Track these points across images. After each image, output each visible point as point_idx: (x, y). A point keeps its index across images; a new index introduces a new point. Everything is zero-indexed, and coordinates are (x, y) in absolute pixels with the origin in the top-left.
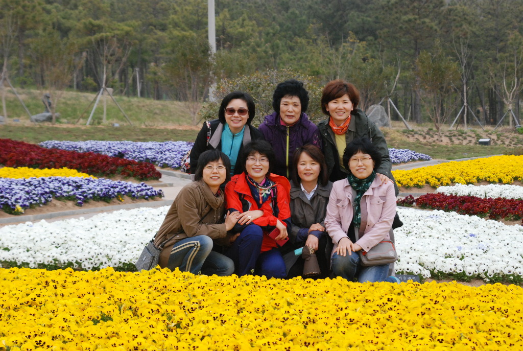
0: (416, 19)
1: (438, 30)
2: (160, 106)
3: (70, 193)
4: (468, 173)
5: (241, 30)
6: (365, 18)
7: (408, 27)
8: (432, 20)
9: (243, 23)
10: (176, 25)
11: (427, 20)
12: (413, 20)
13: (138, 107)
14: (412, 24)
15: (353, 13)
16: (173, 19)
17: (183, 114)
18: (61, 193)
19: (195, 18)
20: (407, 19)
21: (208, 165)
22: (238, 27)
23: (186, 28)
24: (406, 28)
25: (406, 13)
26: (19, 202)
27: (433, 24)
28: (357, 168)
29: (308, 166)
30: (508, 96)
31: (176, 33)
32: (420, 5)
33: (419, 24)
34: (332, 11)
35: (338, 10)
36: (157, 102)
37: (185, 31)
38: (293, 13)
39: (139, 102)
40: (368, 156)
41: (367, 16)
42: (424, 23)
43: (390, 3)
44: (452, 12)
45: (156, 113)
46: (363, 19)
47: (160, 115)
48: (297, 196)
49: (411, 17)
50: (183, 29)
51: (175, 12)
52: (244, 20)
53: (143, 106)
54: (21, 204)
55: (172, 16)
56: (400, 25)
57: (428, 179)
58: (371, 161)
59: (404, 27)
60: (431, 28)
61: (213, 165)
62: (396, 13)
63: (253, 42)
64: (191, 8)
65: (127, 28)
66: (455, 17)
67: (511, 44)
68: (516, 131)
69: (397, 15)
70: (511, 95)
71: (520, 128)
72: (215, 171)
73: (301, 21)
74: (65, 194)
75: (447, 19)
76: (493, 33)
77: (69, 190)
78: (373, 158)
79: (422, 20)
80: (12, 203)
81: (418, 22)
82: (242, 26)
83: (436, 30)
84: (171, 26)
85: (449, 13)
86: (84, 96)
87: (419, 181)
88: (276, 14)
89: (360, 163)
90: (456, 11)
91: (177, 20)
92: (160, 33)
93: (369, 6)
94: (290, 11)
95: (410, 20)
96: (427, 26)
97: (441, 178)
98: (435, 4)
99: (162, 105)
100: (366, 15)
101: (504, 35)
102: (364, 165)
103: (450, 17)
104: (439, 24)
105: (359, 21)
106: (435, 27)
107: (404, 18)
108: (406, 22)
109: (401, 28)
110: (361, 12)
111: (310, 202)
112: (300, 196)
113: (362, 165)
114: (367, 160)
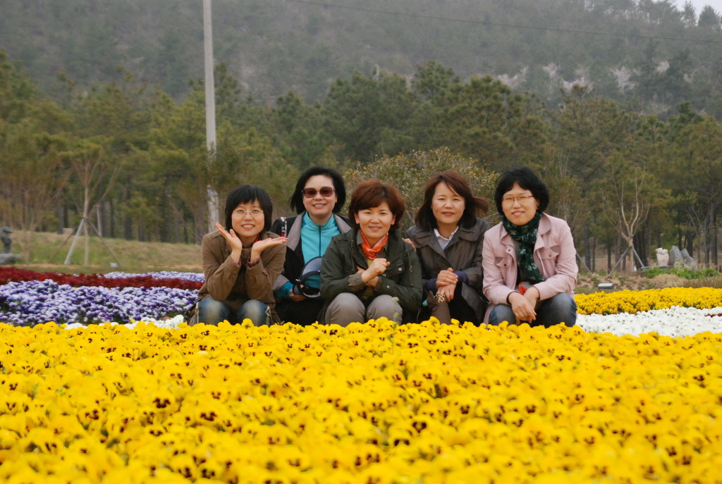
0: (485, 133)
1: (514, 147)
2: (146, 249)
3: (184, 308)
4: (671, 298)
5: (249, 148)
6: (403, 137)
7: (475, 143)
8: (506, 134)
9: (250, 140)
10: (160, 142)
11: (499, 134)
12: (482, 134)
13: (116, 250)
14: (480, 140)
15: (387, 131)
16: (156, 134)
17: (178, 260)
18: (174, 308)
19: (185, 132)
20: (473, 133)
21: (239, 209)
22: (245, 144)
23: (174, 146)
24: (472, 144)
25: (470, 125)
26: (132, 315)
27: (508, 139)
28: (513, 211)
29: (449, 203)
30: (628, 228)
31: (160, 152)
32: (489, 115)
33: (489, 139)
34: (357, 128)
35: (365, 128)
36: (142, 244)
37: (173, 149)
38: (300, 133)
39: (117, 244)
40: (528, 193)
41: (406, 135)
42: (496, 138)
43: (449, 112)
44: (532, 124)
45: (141, 259)
46: (400, 138)
47: (146, 260)
48: (426, 244)
49: (476, 129)
50: (170, 147)
51: (159, 125)
52: (251, 135)
53: (124, 249)
54: (135, 316)
55: (153, 130)
56: (464, 141)
57: (619, 305)
58: (532, 200)
59: (469, 143)
60: (506, 144)
62: (458, 124)
63: (270, 162)
64: (179, 119)
65: (94, 146)
66: (536, 131)
67: (610, 166)
68: (642, 275)
69: (460, 128)
70: (632, 227)
71: (647, 270)
72: (248, 217)
73: (311, 143)
74: (178, 309)
75: (525, 133)
76: (577, 156)
77: (183, 304)
78: (535, 195)
79: (493, 134)
80: (124, 314)
81: (488, 136)
82: (250, 144)
83: (511, 148)
84: (154, 143)
85: (527, 125)
86: (41, 236)
87: (609, 308)
88: (276, 134)
89: (517, 204)
90: (536, 124)
91: (161, 135)
92: (139, 153)
93: (407, 122)
94: (295, 130)
95: (477, 135)
96: (500, 142)
97: (637, 304)
98: (509, 113)
99: (149, 247)
100: (404, 132)
101: (591, 157)
102: (522, 206)
103: (530, 131)
104: (515, 139)
105: (395, 140)
106: (511, 144)
107: (468, 131)
108: (472, 136)
109: (465, 145)
110: (396, 128)
111: (445, 251)
112: (431, 245)
113: (519, 206)
114: (527, 200)
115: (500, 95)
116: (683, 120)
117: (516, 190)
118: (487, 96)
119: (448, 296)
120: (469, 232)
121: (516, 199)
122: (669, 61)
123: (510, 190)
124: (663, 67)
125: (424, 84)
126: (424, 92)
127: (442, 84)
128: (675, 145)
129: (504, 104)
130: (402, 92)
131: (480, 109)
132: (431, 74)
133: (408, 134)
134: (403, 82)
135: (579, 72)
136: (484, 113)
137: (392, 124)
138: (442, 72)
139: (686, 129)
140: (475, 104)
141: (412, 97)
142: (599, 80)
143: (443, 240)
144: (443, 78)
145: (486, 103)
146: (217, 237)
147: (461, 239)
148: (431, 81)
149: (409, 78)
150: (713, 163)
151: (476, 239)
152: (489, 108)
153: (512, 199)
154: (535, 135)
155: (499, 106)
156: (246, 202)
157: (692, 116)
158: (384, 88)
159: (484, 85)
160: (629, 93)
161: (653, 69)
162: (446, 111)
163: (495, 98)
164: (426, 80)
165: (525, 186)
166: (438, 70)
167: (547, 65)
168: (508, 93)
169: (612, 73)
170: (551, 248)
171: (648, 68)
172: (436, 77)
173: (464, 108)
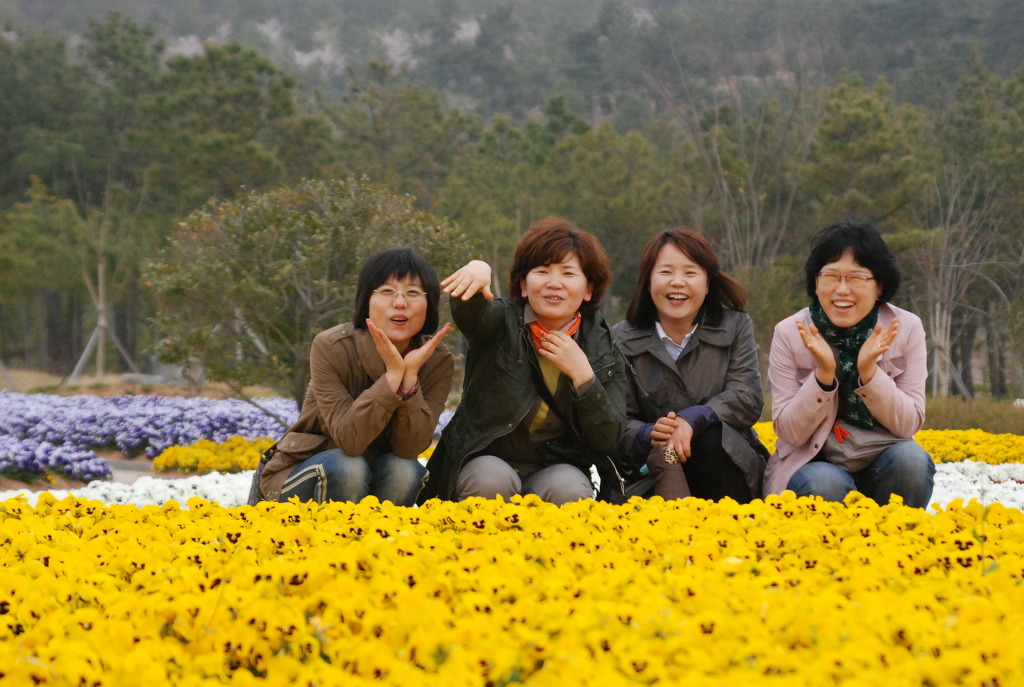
0: (231, 142)
1: (282, 167)
6: (66, 145)
7: (214, 159)
8: (267, 144)
11: (257, 145)
12: (226, 144)
14: (223, 154)
15: (35, 133)
20: (209, 141)
21: (385, 287)
24: (208, 162)
25: (205, 128)
27: (271, 154)
28: (835, 297)
29: (678, 278)
32: (237, 110)
33: (239, 154)
40: (866, 273)
41: (69, 141)
42: (251, 151)
44: (312, 128)
46: (60, 147)
48: (643, 350)
49: (215, 135)
56: (194, 156)
58: (872, 284)
59: (203, 159)
60: (268, 163)
61: (396, 288)
62: (183, 126)
72: (400, 301)
75: (300, 144)
78: (877, 277)
79: (246, 144)
81: (238, 148)
83: (278, 170)
85: (303, 130)
89: (843, 287)
90: (320, 127)
93: (71, 117)
95: (218, 145)
96: (259, 159)
98: (273, 108)
100: (67, 136)
102: (852, 293)
103: (309, 140)
104: (282, 153)
105: (51, 150)
106: (277, 162)
107: (201, 138)
108: (209, 148)
109: (196, 162)
110: (51, 129)
111: (676, 363)
112: (652, 351)
113: (848, 292)
114: (862, 283)
115: (255, 75)
116: (554, 127)
117: (845, 264)
118: (233, 77)
119: (681, 452)
120: (715, 331)
121: (843, 279)
122: (479, 21)
123: (834, 260)
124: (468, 31)
125: (102, 52)
126: (101, 66)
127: (134, 52)
128: (545, 171)
129: (264, 92)
130: (58, 64)
131: (220, 101)
132: (114, 33)
133: (74, 140)
134: (60, 47)
135: (320, 35)
136: (228, 107)
137: (42, 121)
138: (134, 31)
139: (561, 144)
140: (212, 90)
141: (80, 73)
142: (357, 51)
143: (672, 343)
144: (136, 42)
145: (232, 89)
146: (340, 340)
147: (704, 344)
148: (115, 47)
149: (75, 41)
150: (612, 202)
151: (730, 344)
152: (237, 98)
153: (837, 277)
154: (319, 147)
155: (255, 95)
156: (401, 277)
157: (568, 120)
158: (26, 56)
159: (228, 57)
160: (413, 77)
161: (452, 35)
162: (161, 101)
163: (249, 80)
164: (106, 45)
165: (862, 260)
166: (126, 27)
167: (263, 21)
168: (271, 72)
169: (378, 40)
170: (892, 360)
171: (444, 33)
172: (124, 40)
173: (193, 98)
